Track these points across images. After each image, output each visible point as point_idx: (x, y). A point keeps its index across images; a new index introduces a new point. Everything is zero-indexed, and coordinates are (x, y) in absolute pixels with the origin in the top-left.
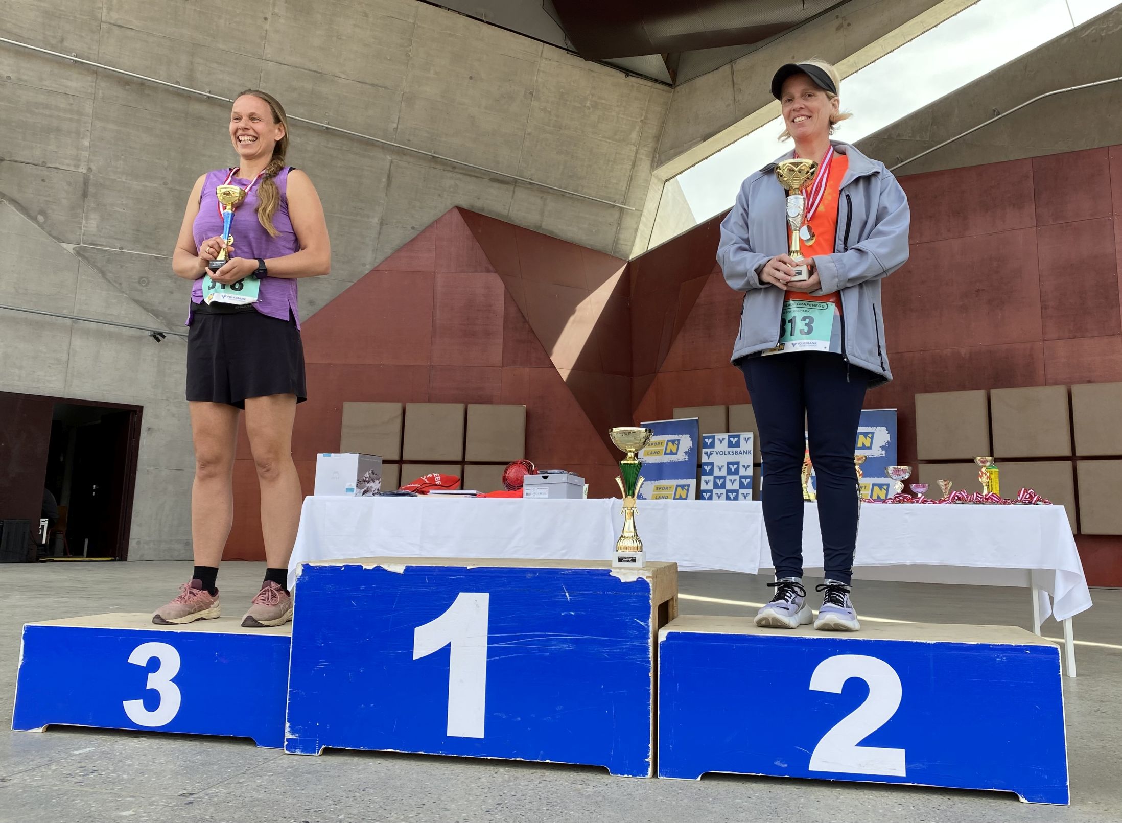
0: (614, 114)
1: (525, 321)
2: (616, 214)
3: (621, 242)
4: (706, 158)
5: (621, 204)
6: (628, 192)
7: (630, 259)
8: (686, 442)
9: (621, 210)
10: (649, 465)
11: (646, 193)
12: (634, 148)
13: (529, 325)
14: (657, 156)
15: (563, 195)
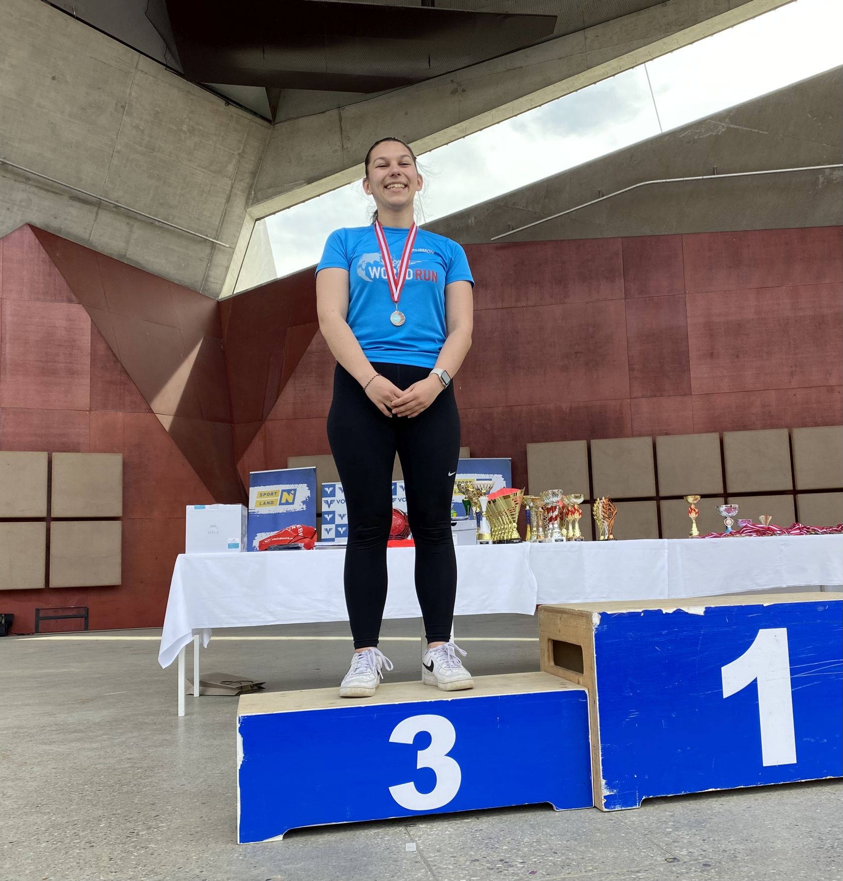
0: (211, 143)
1: (117, 360)
2: (208, 250)
3: (211, 279)
4: (303, 202)
5: (213, 239)
6: (221, 228)
7: (220, 298)
8: (303, 492)
9: (213, 246)
10: (262, 516)
11: (239, 230)
12: (230, 182)
13: (121, 364)
14: (253, 192)
15: (152, 223)
